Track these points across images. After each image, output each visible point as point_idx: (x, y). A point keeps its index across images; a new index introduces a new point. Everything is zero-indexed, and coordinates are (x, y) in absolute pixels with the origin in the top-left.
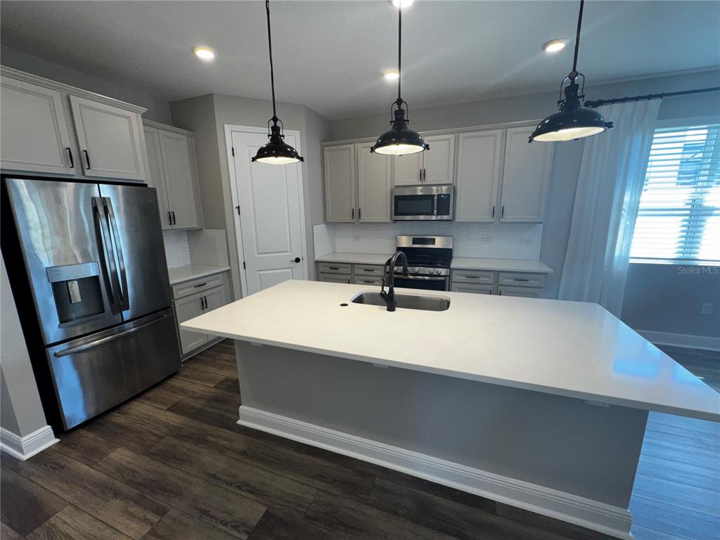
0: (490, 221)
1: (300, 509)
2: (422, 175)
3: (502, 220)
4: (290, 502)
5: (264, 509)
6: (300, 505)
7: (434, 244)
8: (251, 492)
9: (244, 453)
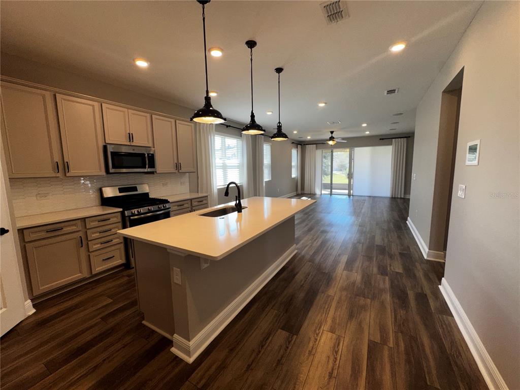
0: (175, 172)
1: (281, 316)
2: (131, 137)
3: (180, 171)
4: (277, 320)
5: (280, 330)
6: (279, 315)
7: (137, 191)
8: (268, 339)
9: (232, 350)
